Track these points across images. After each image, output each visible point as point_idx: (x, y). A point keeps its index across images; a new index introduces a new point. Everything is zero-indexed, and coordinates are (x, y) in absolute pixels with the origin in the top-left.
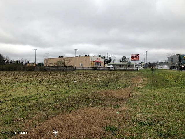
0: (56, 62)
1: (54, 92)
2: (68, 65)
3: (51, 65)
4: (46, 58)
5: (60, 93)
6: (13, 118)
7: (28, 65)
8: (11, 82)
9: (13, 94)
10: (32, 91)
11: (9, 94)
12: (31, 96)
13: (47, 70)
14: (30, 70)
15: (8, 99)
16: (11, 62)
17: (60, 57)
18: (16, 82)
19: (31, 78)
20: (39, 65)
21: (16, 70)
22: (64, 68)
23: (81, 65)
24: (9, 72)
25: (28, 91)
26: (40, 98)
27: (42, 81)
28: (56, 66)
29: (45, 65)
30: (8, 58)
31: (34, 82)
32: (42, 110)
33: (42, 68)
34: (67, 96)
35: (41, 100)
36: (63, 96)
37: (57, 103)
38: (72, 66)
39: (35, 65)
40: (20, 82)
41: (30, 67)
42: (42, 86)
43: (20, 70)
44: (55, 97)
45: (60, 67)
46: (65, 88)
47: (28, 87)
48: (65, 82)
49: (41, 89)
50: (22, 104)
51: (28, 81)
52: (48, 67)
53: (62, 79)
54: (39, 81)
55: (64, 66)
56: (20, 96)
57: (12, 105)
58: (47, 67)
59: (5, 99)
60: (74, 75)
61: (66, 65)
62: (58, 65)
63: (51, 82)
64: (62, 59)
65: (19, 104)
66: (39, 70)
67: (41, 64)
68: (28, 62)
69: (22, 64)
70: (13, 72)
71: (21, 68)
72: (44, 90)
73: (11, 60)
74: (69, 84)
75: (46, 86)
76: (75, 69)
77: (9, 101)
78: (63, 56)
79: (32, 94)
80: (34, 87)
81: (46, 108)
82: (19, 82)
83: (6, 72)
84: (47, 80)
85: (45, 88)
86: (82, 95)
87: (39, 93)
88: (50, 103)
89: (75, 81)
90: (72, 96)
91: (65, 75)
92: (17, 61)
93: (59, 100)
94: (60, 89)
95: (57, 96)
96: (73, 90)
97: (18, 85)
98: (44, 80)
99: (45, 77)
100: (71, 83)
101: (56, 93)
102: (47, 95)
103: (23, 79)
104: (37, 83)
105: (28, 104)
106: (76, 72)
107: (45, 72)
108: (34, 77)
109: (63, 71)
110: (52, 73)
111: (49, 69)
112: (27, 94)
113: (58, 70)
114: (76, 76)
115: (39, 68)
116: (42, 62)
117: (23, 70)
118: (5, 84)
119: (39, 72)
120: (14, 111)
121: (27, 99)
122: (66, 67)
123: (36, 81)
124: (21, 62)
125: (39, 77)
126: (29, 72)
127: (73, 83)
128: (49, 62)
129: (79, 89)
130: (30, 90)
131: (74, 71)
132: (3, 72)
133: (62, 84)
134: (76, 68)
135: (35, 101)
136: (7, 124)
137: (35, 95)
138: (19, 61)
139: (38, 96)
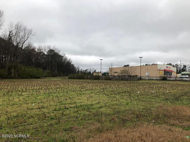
0: (120, 71)
1: (115, 102)
2: (133, 75)
3: (116, 74)
4: (111, 67)
5: (121, 105)
6: (72, 126)
7: (94, 74)
8: (78, 90)
9: (77, 101)
10: (94, 100)
11: (74, 102)
12: (92, 105)
13: (111, 79)
14: (95, 79)
15: (72, 106)
16: (81, 71)
17: (125, 66)
18: (82, 90)
19: (95, 87)
20: (104, 74)
21: (84, 79)
22: (129, 78)
23: (147, 75)
24: (78, 80)
25: (91, 99)
26: (100, 108)
27: (105, 90)
28: (120, 75)
29: (110, 75)
30: (79, 67)
31: (97, 90)
32: (99, 121)
33: (107, 77)
34: (127, 108)
35: (101, 110)
36: (123, 108)
37: (116, 115)
38: (136, 76)
39: (100, 75)
40: (86, 90)
41: (96, 76)
42: (104, 95)
43: (87, 78)
44: (115, 108)
45: (124, 76)
46: (126, 100)
47: (91, 95)
48: (128, 92)
49: (103, 98)
50: (83, 112)
51: (92, 89)
52: (113, 77)
53: (125, 89)
54: (102, 90)
55: (129, 76)
56: (82, 104)
57: (74, 112)
58: (111, 77)
59: (70, 105)
60: (139, 85)
61: (130, 74)
62: (122, 74)
63: (113, 91)
64: (126, 68)
65: (80, 112)
66: (104, 79)
67: (106, 73)
68: (95, 72)
69: (90, 72)
70: (81, 80)
71: (89, 77)
72: (105, 100)
73: (81, 69)
74: (132, 95)
75: (108, 95)
76: (140, 79)
77: (73, 108)
78: (128, 66)
79: (94, 103)
80: (97, 96)
81: (104, 119)
82: (84, 90)
83: (76, 80)
84: (110, 90)
85: (106, 97)
86: (144, 109)
87: (100, 103)
88: (109, 115)
89: (138, 92)
90: (133, 109)
91: (129, 85)
92: (86, 70)
93: (118, 112)
94: (121, 100)
95: (117, 106)
96: (135, 103)
97: (83, 93)
98: (107, 89)
99: (108, 86)
100: (134, 93)
101: (116, 104)
102: (107, 105)
103: (89, 87)
104: (99, 92)
105: (88, 113)
106: (141, 82)
107: (109, 81)
108: (98, 86)
109: (127, 80)
110: (116, 82)
111: (113, 79)
112: (89, 103)
113: (122, 80)
114: (141, 87)
115: (104, 77)
116: (107, 71)
117: (90, 79)
118: (73, 91)
119: (104, 81)
120: (75, 119)
121: (88, 108)
122: (131, 76)
123: (99, 90)
124: (89, 71)
125: (103, 86)
126: (95, 81)
127: (136, 93)
128: (114, 72)
129: (143, 101)
130: (93, 98)
131: (139, 81)
132: (73, 80)
133: (124, 95)
134: (142, 78)
135: (94, 111)
136: (66, 130)
137: (96, 104)
138: (87, 70)
139: (99, 105)
